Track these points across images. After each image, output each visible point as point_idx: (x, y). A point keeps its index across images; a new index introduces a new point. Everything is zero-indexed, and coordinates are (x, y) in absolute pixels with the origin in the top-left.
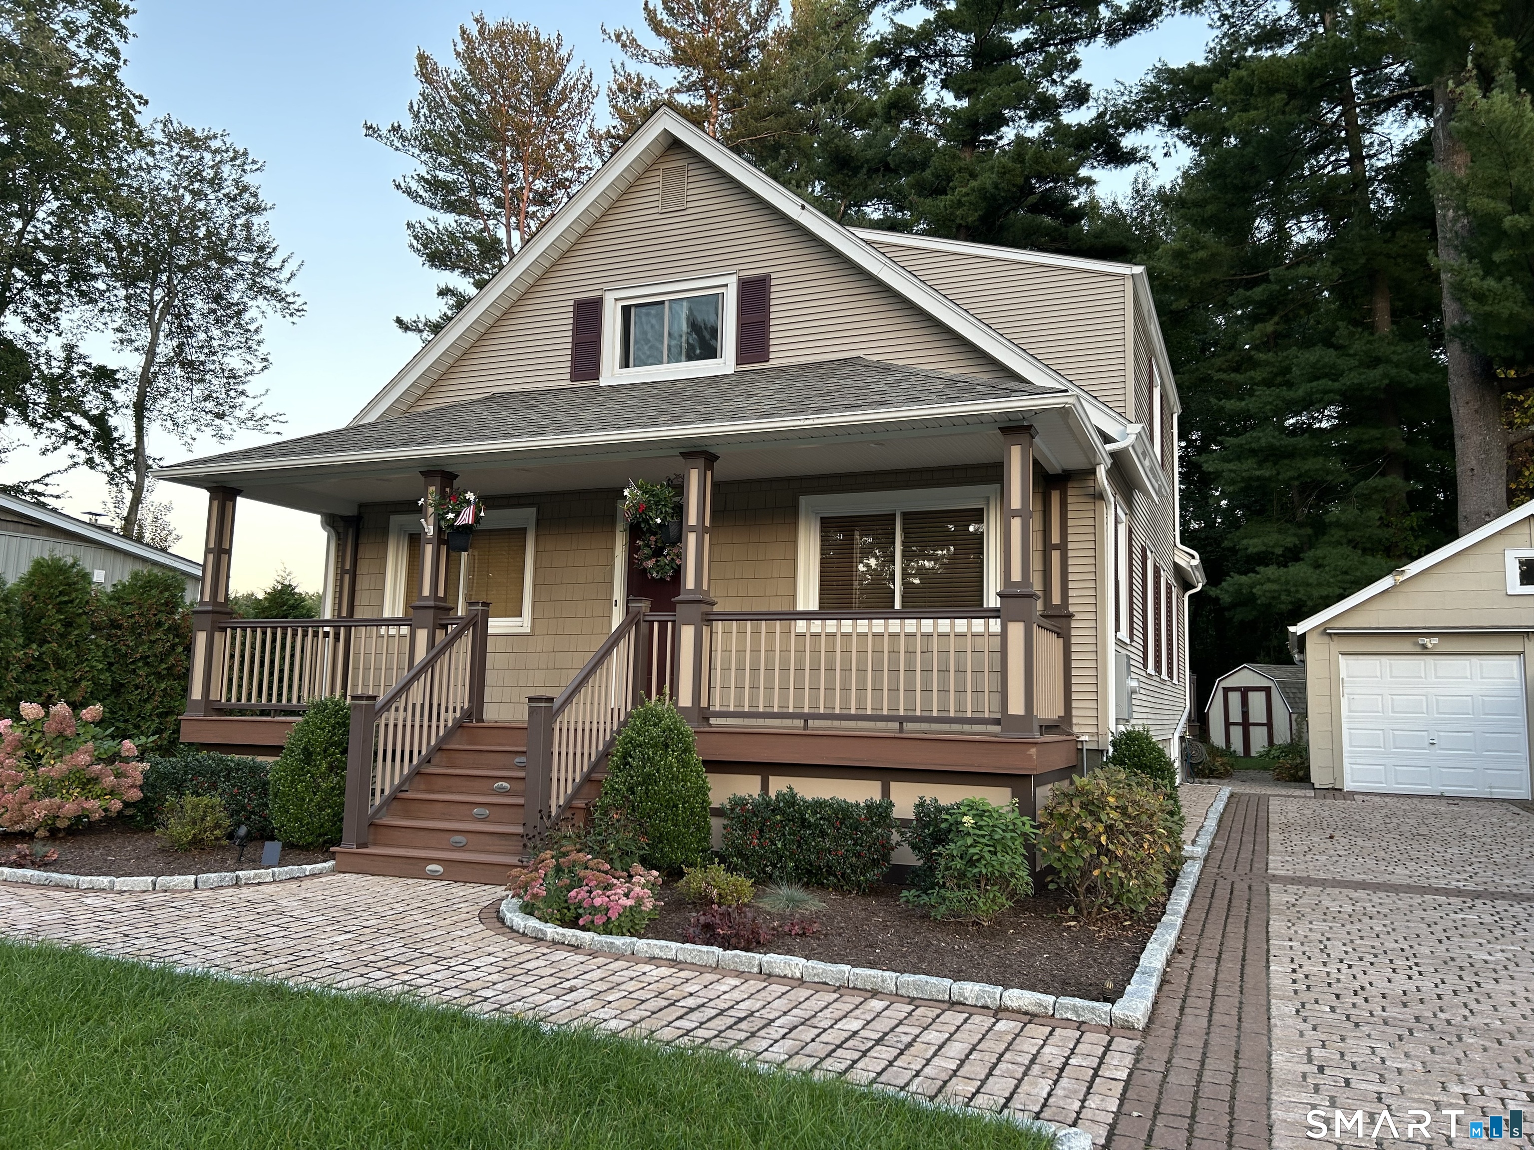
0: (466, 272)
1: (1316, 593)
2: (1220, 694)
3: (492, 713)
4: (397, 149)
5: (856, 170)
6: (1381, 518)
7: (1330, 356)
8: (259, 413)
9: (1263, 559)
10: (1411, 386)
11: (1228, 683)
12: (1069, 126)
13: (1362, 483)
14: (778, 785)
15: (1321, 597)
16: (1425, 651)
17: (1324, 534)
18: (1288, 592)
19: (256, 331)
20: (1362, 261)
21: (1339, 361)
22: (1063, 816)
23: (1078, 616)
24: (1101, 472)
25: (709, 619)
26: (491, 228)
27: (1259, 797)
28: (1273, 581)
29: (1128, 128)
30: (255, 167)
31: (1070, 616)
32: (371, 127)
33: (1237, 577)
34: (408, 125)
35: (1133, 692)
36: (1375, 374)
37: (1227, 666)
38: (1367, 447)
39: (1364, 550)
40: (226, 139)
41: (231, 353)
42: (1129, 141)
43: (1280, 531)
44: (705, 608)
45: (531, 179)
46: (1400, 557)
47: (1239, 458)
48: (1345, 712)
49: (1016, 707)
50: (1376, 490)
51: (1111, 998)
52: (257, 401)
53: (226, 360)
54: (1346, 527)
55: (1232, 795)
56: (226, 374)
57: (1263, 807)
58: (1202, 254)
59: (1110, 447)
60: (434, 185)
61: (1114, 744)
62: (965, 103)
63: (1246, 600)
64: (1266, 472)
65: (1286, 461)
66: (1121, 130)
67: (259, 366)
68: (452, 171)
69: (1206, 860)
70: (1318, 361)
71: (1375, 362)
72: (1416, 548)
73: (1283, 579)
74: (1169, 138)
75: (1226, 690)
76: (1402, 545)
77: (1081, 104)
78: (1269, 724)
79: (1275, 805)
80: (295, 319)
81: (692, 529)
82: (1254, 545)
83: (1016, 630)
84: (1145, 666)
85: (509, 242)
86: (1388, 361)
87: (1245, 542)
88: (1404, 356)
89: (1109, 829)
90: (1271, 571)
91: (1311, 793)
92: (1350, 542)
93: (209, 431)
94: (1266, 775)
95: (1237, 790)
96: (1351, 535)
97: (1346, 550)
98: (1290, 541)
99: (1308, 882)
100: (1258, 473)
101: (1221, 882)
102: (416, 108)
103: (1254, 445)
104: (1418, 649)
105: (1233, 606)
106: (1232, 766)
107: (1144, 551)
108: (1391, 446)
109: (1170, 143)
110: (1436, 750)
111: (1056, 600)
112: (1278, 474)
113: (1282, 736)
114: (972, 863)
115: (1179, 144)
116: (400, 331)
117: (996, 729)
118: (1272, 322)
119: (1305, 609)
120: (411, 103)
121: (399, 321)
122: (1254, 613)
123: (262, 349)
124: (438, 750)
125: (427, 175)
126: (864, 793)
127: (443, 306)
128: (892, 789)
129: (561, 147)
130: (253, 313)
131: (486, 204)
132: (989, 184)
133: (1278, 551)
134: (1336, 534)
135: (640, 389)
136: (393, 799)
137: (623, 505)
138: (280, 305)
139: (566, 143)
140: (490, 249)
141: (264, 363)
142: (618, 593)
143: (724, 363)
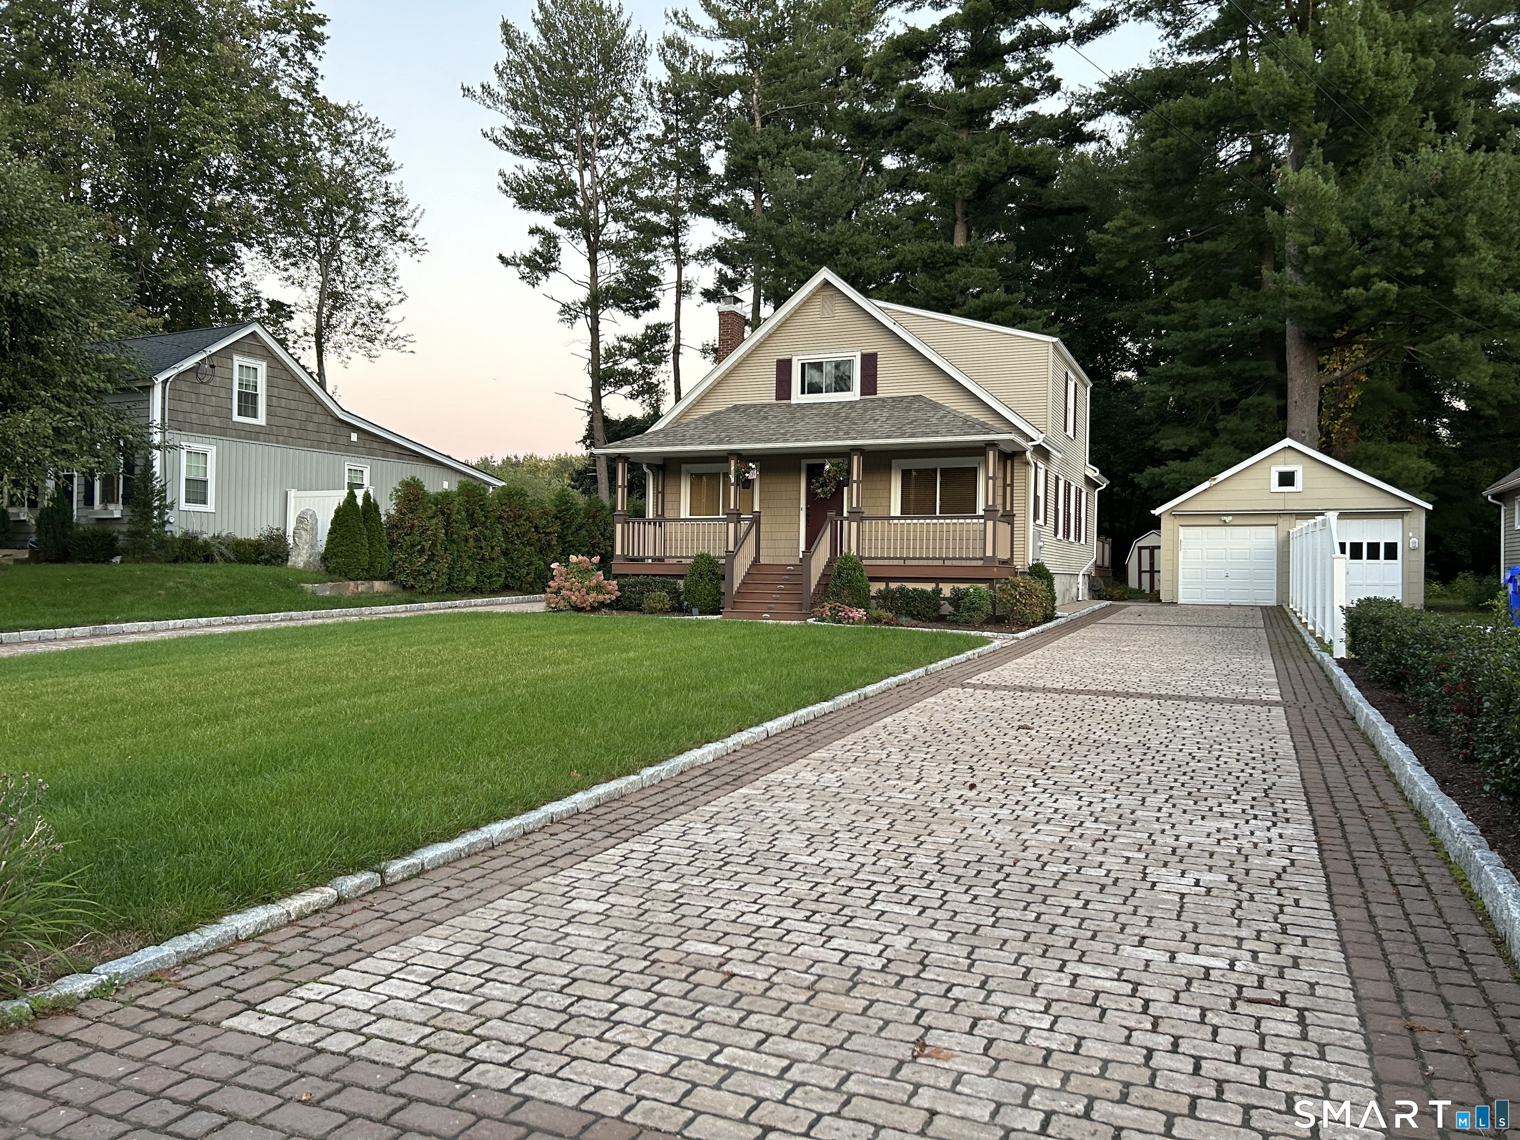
0: (547, 211)
2: (1136, 551)
3: (764, 560)
5: (874, 135)
8: (394, 335)
11: (1142, 544)
12: (1043, 116)
14: (893, 586)
16: (1225, 524)
17: (1217, 436)
19: (393, 269)
23: (1017, 515)
24: (1028, 454)
25: (862, 519)
26: (566, 171)
27: (1125, 606)
30: (387, 135)
31: (1014, 515)
32: (468, 89)
33: (1152, 469)
34: (496, 86)
38: (1247, 375)
41: (374, 287)
43: (1188, 434)
44: (861, 515)
45: (597, 129)
48: (1181, 560)
49: (989, 553)
50: (1252, 406)
51: (1014, 633)
52: (394, 326)
53: (371, 293)
54: (1232, 432)
55: (1110, 605)
56: (372, 304)
57: (1121, 609)
58: (1137, 229)
59: (1032, 443)
60: (517, 135)
61: (1030, 569)
62: (963, 90)
63: (1158, 485)
66: (1084, 120)
67: (396, 298)
68: (533, 125)
69: (1072, 620)
70: (1215, 313)
73: (1179, 471)
74: (1122, 118)
75: (1140, 548)
77: (1054, 93)
79: (1129, 608)
80: (417, 256)
81: (855, 481)
82: (1167, 444)
83: (990, 523)
84: (1056, 535)
85: (582, 184)
90: (1174, 464)
91: (1160, 605)
93: (362, 351)
96: (1234, 437)
98: (1193, 441)
99: (1109, 624)
101: (1072, 624)
102: (501, 69)
104: (1222, 523)
105: (1150, 489)
106: (1128, 595)
107: (1057, 478)
108: (1266, 374)
110: (1229, 580)
111: (1008, 509)
114: (973, 604)
116: (501, 265)
117: (981, 562)
118: (1187, 280)
120: (497, 65)
121: (501, 257)
123: (398, 283)
124: (748, 574)
125: (513, 128)
126: (929, 587)
127: (535, 242)
128: (941, 585)
129: (621, 99)
130: (390, 255)
131: (559, 149)
132: (981, 170)
133: (1185, 449)
134: (1224, 437)
135: (811, 406)
136: (738, 592)
137: (804, 462)
138: (407, 245)
139: (625, 95)
140: (567, 190)
141: (401, 296)
142: (803, 504)
143: (854, 394)
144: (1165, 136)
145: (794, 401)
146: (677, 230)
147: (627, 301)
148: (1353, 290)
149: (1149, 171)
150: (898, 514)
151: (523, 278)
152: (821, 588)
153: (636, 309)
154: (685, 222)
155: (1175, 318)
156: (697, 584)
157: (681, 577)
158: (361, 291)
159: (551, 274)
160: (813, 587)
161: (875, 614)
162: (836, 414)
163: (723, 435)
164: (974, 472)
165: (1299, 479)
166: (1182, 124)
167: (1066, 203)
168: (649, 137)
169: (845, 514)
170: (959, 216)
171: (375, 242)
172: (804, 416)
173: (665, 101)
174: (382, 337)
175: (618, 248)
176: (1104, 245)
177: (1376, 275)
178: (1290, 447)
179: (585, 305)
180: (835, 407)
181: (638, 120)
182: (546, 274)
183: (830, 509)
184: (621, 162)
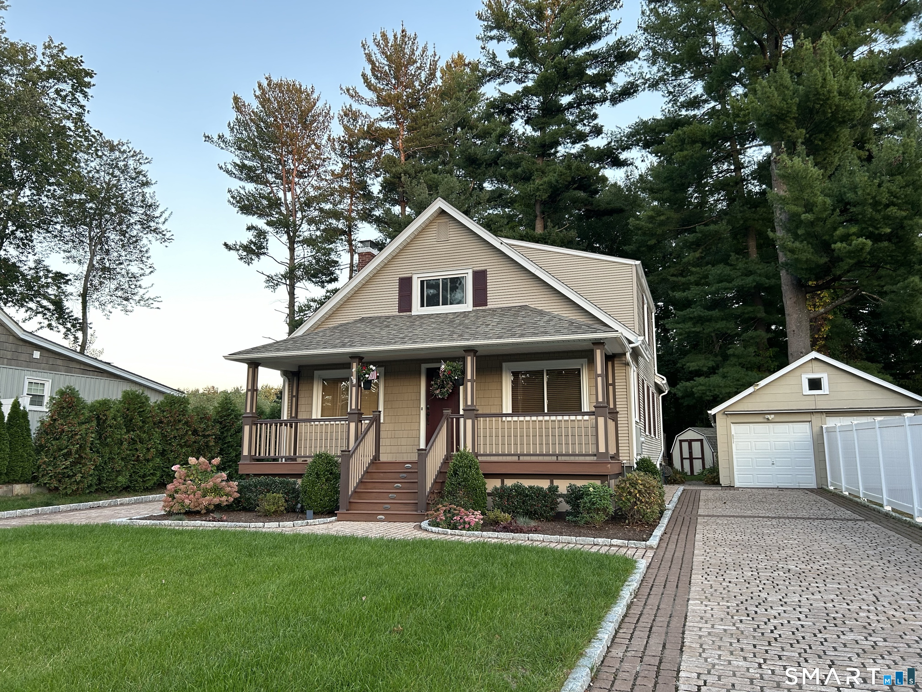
0: (261, 216)
1: (724, 391)
2: (678, 443)
3: (383, 458)
4: (222, 148)
5: (480, 165)
6: (755, 352)
7: (727, 270)
8: (146, 297)
9: (698, 373)
10: (767, 286)
11: (682, 437)
12: (593, 148)
13: (745, 334)
14: (509, 483)
15: (726, 393)
16: (768, 421)
17: (727, 360)
18: (710, 391)
19: (147, 251)
20: (741, 222)
21: (731, 273)
22: (623, 488)
23: (620, 413)
24: (628, 355)
25: (477, 416)
26: (275, 191)
27: (696, 490)
28: (702, 385)
29: (623, 150)
30: (147, 161)
31: (617, 412)
32: (208, 137)
33: (684, 383)
34: (228, 136)
35: (643, 443)
36: (751, 278)
37: (681, 429)
38: (747, 316)
39: (747, 369)
40: (129, 145)
41: (133, 263)
42: (623, 156)
43: (706, 359)
44: (475, 412)
45: (297, 165)
46: (765, 371)
47: (684, 322)
48: (734, 450)
49: (602, 449)
50: (752, 338)
51: (645, 540)
52: (146, 290)
53: (130, 267)
54: (738, 357)
55: (684, 490)
56: (130, 275)
57: (698, 494)
58: (662, 218)
59: (631, 345)
60: (242, 167)
61: (637, 463)
62: (538, 134)
63: (689, 394)
64: (697, 329)
65: (707, 323)
66: (620, 151)
67: (148, 271)
68: (253, 161)
69: (673, 511)
70: (721, 273)
71: (748, 273)
72: (772, 367)
73: (707, 384)
74: (644, 152)
75: (681, 441)
76: (766, 365)
77: (599, 135)
78: (703, 458)
79: (703, 493)
80: (166, 244)
81: (469, 381)
82: (693, 366)
83: (601, 420)
84: (645, 431)
85: (286, 200)
86: (755, 273)
87: (688, 364)
88: (763, 271)
89: (640, 492)
90: (701, 380)
91: (720, 488)
92: (740, 364)
93: (120, 308)
94: (701, 482)
95: (686, 488)
96: (741, 360)
97: (739, 368)
98: (711, 364)
99: (713, 516)
100: (693, 329)
101: (679, 517)
102: (232, 125)
103: (691, 316)
104: (766, 420)
105: (683, 397)
106: (684, 478)
107: (643, 381)
108: (759, 315)
109: (645, 155)
110: (775, 467)
111: (612, 406)
112: (704, 329)
113: (709, 464)
114: (594, 504)
115: (649, 155)
116: (226, 250)
117: (595, 458)
118: (698, 252)
119: (718, 399)
120: (229, 123)
121: (226, 245)
122: (694, 401)
123: (150, 261)
124: (367, 472)
125: (238, 162)
126: (545, 484)
127: (250, 236)
128: (556, 482)
129: (313, 146)
130: (145, 241)
131: (270, 177)
132: (553, 180)
133: (705, 369)
134: (733, 360)
135: (429, 316)
136: (355, 492)
137: (424, 367)
138: (159, 236)
139: (316, 144)
140: (275, 203)
141: (151, 269)
142: (423, 404)
143: (468, 306)
144: (681, 150)
145: (413, 313)
146: (350, 231)
147: (315, 276)
148: (839, 245)
149: (669, 178)
150: (510, 411)
151: (241, 258)
152: (438, 486)
153: (323, 282)
154: (356, 225)
155: (692, 278)
156: (314, 484)
157: (300, 476)
158: (122, 266)
159: (262, 257)
160: (429, 485)
161: (492, 515)
162: (451, 322)
163: (347, 340)
164: (577, 373)
165: (825, 383)
166: (694, 142)
167: (609, 207)
168: (333, 172)
169: (461, 412)
170: (538, 214)
171: (134, 233)
172: (423, 323)
173: (343, 148)
174: (137, 298)
175: (309, 242)
176: (640, 229)
177: (854, 234)
178: (816, 359)
179: (284, 277)
180: (451, 317)
181: (324, 160)
182: (258, 256)
183: (447, 407)
184: (313, 186)
